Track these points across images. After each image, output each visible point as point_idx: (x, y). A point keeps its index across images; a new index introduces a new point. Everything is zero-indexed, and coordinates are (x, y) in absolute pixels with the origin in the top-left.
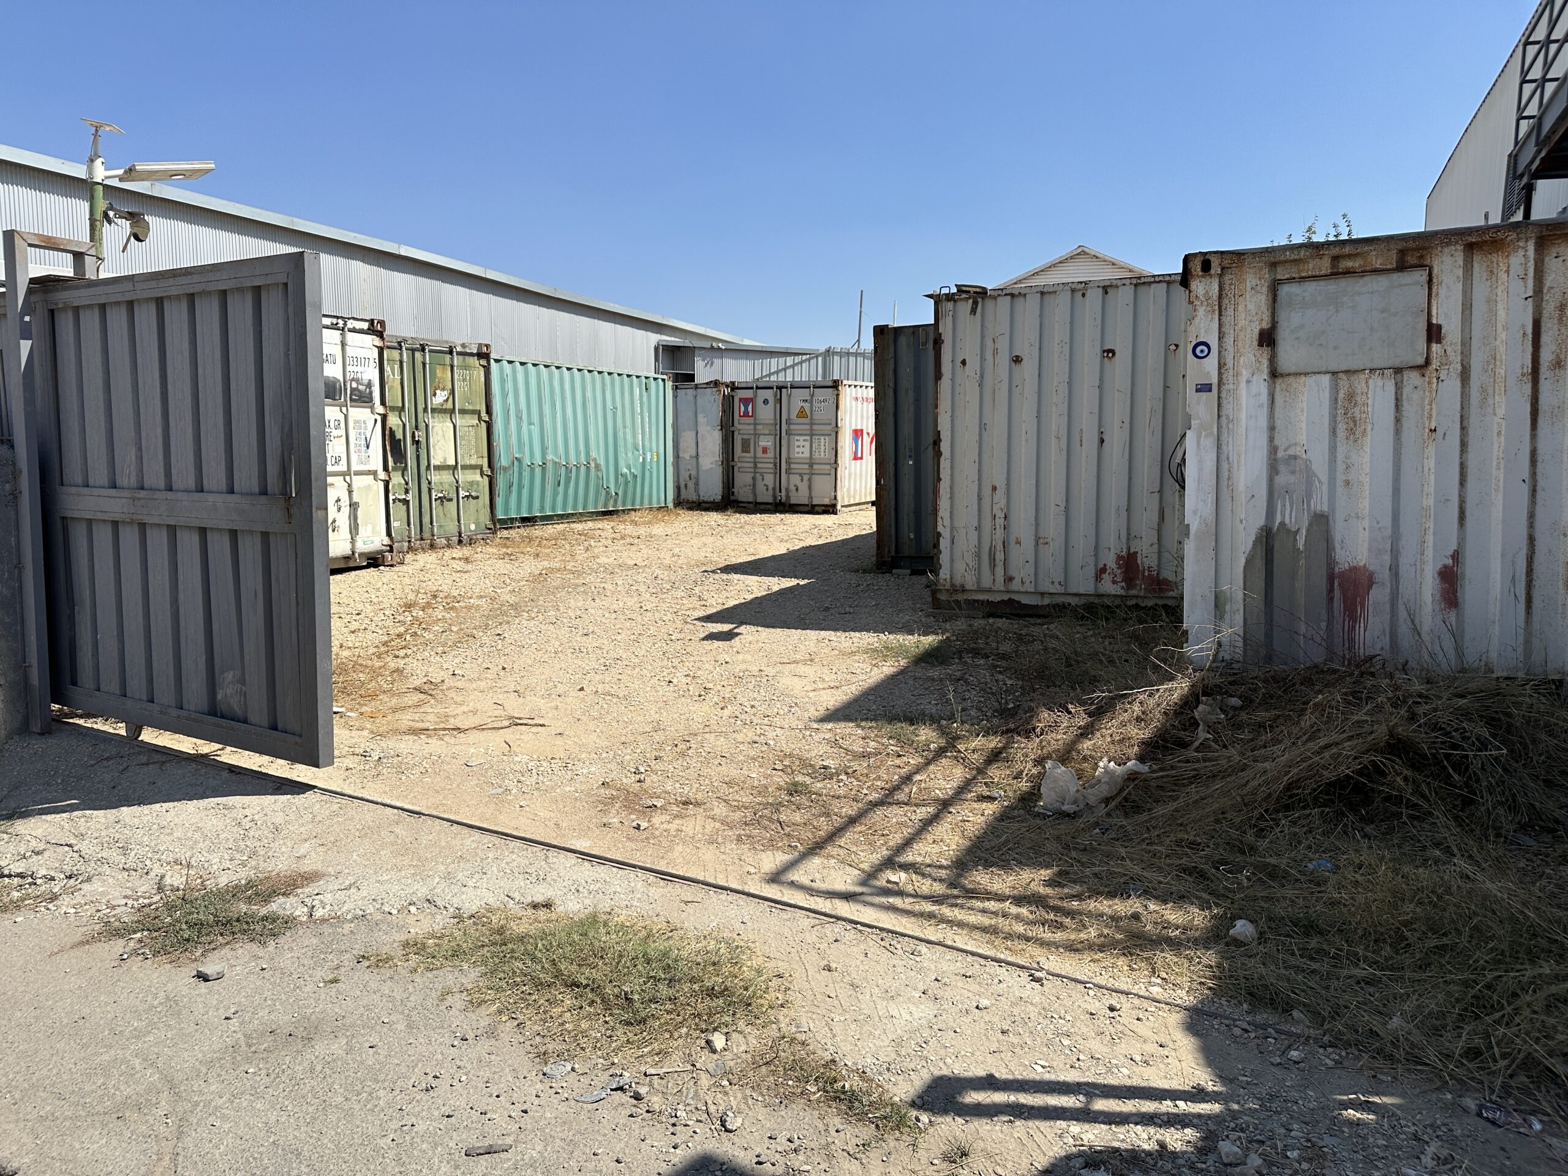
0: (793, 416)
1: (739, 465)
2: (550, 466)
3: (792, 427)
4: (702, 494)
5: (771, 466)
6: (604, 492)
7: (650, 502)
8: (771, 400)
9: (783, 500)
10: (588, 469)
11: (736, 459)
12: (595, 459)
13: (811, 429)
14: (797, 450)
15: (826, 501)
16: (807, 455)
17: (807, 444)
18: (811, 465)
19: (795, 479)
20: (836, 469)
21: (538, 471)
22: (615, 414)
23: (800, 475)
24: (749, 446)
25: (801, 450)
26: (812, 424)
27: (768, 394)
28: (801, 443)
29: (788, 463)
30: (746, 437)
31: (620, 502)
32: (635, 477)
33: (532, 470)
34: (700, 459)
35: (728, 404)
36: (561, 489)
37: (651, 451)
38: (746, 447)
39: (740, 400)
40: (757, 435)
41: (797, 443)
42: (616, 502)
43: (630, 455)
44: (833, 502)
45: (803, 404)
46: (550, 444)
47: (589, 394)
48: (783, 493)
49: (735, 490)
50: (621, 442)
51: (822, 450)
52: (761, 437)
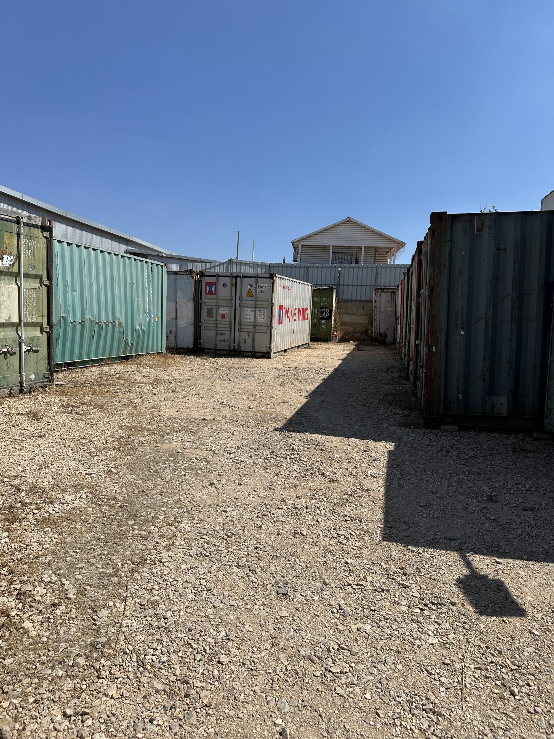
0: (244, 295)
1: (205, 325)
2: (87, 323)
3: (243, 302)
4: (179, 344)
5: (228, 326)
6: (124, 343)
7: (152, 350)
8: (229, 284)
9: (236, 348)
10: (114, 326)
11: (202, 321)
12: (119, 319)
13: (256, 304)
14: (246, 317)
15: (264, 350)
16: (252, 320)
17: (253, 313)
18: (255, 327)
19: (244, 335)
20: (271, 330)
21: (78, 327)
22: (132, 287)
23: (248, 333)
24: (212, 313)
25: (248, 317)
26: (256, 301)
27: (227, 280)
28: (249, 313)
29: (240, 324)
30: (210, 307)
31: (133, 350)
32: (144, 332)
33: (74, 327)
34: (178, 321)
35: (198, 285)
36: (95, 341)
37: (154, 314)
38: (210, 313)
39: (207, 283)
40: (218, 306)
41: (246, 313)
42: (131, 349)
43: (141, 316)
44: (269, 351)
45: (250, 288)
46: (88, 307)
47: (115, 271)
48: (236, 344)
49: (202, 341)
50: (136, 308)
51: (262, 317)
52: (221, 307)
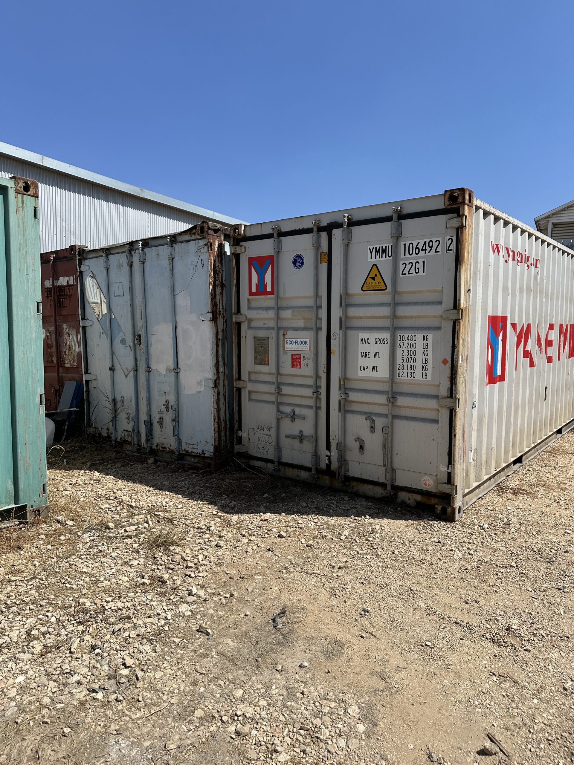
0: (355, 287)
1: (250, 387)
3: (353, 312)
5: (309, 392)
8: (310, 257)
11: (244, 375)
13: (394, 317)
14: (362, 361)
16: (383, 373)
17: (384, 350)
18: (393, 397)
19: (359, 426)
23: (370, 417)
24: (267, 352)
25: (370, 362)
26: (395, 304)
27: (304, 245)
28: (372, 348)
29: (345, 389)
30: (261, 334)
35: (228, 270)
38: (262, 353)
39: (251, 261)
40: (281, 331)
41: (362, 348)
44: (446, 489)
45: (376, 259)
48: (334, 453)
49: (244, 434)
51: (419, 364)
52: (290, 333)
